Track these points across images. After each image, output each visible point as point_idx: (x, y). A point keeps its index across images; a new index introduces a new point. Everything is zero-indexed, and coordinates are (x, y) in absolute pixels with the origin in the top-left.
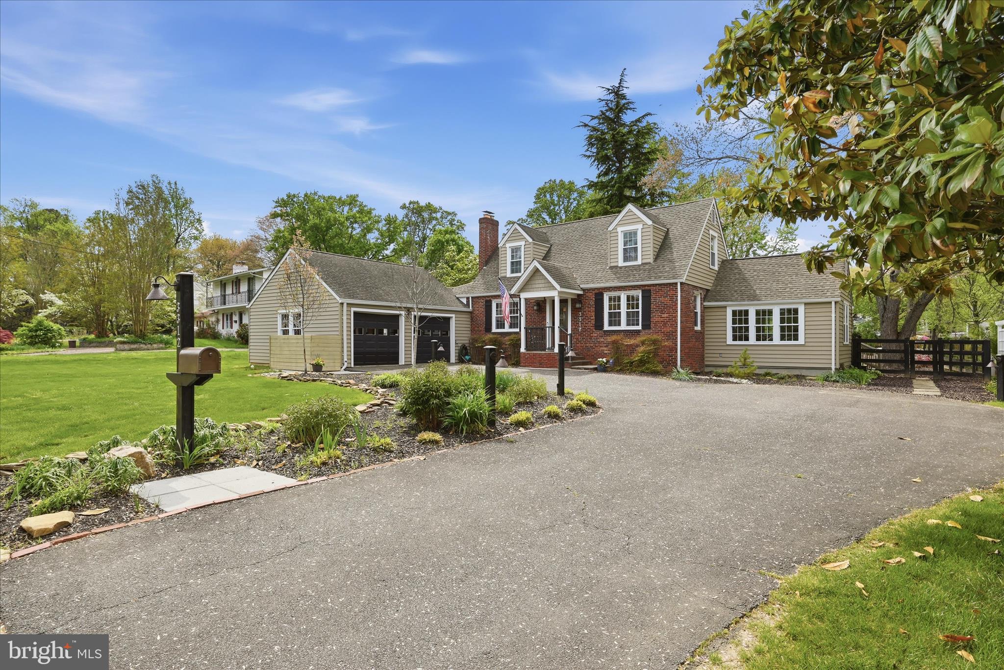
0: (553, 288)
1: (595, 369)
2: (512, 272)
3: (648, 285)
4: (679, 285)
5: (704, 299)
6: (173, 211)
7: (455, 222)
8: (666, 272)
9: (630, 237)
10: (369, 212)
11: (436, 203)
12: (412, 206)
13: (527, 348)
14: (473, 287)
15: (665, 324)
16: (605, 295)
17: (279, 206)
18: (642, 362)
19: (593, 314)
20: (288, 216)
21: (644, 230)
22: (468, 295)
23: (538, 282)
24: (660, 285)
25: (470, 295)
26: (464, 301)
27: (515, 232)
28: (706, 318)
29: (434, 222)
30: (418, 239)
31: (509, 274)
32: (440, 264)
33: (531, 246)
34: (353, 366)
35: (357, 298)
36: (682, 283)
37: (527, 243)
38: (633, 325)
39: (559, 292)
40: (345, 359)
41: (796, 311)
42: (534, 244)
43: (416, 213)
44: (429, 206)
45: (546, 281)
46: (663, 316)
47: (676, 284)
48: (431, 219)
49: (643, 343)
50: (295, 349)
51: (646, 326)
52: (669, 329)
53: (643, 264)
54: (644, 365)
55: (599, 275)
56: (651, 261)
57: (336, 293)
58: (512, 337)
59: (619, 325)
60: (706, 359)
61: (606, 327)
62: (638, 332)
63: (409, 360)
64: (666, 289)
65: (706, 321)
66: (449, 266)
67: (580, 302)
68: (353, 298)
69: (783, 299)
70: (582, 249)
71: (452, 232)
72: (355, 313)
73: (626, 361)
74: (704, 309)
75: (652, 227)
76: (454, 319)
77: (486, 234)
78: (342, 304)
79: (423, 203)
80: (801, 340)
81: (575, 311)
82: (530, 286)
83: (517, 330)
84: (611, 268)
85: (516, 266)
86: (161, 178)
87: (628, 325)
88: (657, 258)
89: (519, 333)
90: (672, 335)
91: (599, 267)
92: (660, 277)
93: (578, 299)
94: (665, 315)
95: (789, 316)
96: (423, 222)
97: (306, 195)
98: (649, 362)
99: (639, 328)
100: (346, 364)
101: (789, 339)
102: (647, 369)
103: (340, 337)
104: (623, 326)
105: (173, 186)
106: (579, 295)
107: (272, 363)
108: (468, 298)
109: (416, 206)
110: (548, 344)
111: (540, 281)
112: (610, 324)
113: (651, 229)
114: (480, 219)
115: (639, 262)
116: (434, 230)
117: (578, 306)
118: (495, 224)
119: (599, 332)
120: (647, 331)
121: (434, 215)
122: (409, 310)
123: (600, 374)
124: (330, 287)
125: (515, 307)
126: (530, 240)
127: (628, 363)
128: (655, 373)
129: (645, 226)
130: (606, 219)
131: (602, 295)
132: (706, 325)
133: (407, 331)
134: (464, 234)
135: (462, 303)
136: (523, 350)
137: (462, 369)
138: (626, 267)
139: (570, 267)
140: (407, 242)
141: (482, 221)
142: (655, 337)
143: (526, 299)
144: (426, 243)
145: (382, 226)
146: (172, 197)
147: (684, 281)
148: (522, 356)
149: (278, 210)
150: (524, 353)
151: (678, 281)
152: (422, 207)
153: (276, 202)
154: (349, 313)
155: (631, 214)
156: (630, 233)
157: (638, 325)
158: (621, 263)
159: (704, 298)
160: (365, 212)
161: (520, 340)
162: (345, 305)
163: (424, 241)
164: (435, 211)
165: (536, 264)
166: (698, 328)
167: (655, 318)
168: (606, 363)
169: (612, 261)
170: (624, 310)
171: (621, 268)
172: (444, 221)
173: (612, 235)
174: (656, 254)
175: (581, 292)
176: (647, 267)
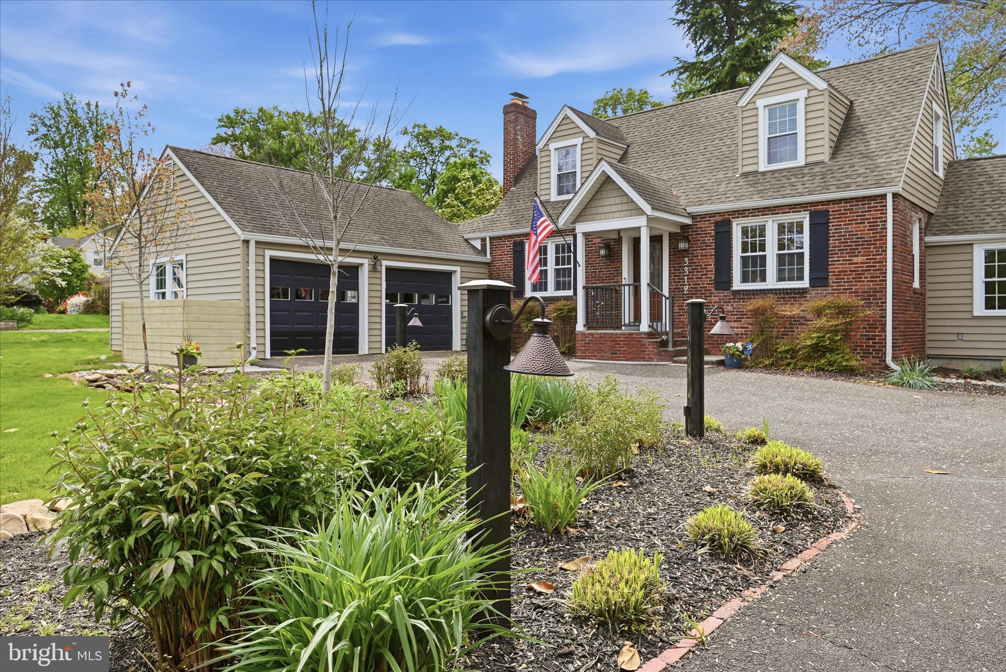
0: (640, 211)
1: (721, 363)
2: (560, 193)
3: (822, 203)
4: (890, 199)
5: (924, 232)
6: (92, 142)
7: (478, 153)
8: (859, 175)
9: (782, 115)
10: (352, 134)
11: (449, 128)
12: (416, 129)
13: (588, 325)
14: (493, 222)
15: (858, 278)
16: (734, 225)
17: (223, 126)
18: (818, 350)
19: (712, 261)
20: (235, 140)
21: (810, 101)
22: (483, 235)
23: (610, 202)
24: (846, 200)
25: (487, 235)
26: (478, 244)
27: (565, 122)
28: (928, 266)
29: (447, 153)
30: (425, 177)
31: (554, 197)
32: (449, 201)
33: (594, 144)
34: (268, 356)
35: (277, 232)
36: (895, 195)
37: (587, 140)
38: (791, 279)
39: (650, 219)
40: (253, 344)
42: (599, 141)
43: (422, 141)
44: (441, 133)
45: (624, 199)
46: (855, 260)
47: (884, 196)
48: (443, 149)
49: (819, 313)
50: (159, 325)
51: (819, 279)
52: (867, 285)
53: (807, 165)
54: (823, 356)
55: (722, 188)
56: (826, 157)
57: (237, 222)
58: (560, 304)
59: (763, 279)
60: (928, 344)
61: (737, 285)
62: (802, 292)
63: (377, 345)
64: (860, 208)
65: (928, 273)
66: (462, 203)
67: (687, 239)
68: (270, 232)
70: (685, 147)
71: (474, 165)
72: (273, 260)
73: (783, 348)
74: (926, 248)
75: (827, 94)
76: (458, 274)
77: (516, 131)
78: (246, 242)
79: (431, 128)
81: (675, 253)
82: (594, 211)
83: (570, 293)
84: (745, 175)
85: (565, 181)
86: (78, 98)
87: (781, 279)
88: (836, 151)
89: (573, 299)
90: (876, 296)
91: (721, 175)
92: (848, 186)
93: (683, 233)
94: (859, 259)
96: (432, 152)
97: (261, 110)
98: (832, 351)
99: (805, 283)
100: (254, 353)
102: (830, 364)
103: (242, 304)
104: (771, 282)
105: (93, 107)
106: (684, 227)
107: (125, 352)
108: (483, 240)
109: (422, 130)
110: (627, 316)
111: (612, 201)
112: (745, 279)
113: (826, 98)
114: (505, 107)
115: (801, 161)
116: (446, 163)
117: (682, 246)
118: (531, 116)
119: (722, 294)
120: (820, 290)
121: (447, 143)
122: (376, 257)
123: (734, 374)
124: (227, 212)
125: (565, 252)
126: (592, 134)
127: (786, 351)
128: (848, 372)
129: (813, 93)
130: (726, 96)
131: (729, 224)
132: (929, 280)
133: (374, 294)
134: (488, 169)
135: (474, 248)
136: (580, 327)
137: (450, 366)
138: (774, 172)
139: (665, 178)
140: (405, 177)
141: (507, 110)
142: (845, 299)
143: (586, 235)
144: (437, 182)
145: (369, 154)
146: (91, 124)
147: (898, 189)
148: (578, 338)
149: (223, 132)
150: (583, 334)
151: (889, 191)
152: (430, 132)
153: (220, 120)
154: (260, 259)
155: (785, 71)
156: (783, 109)
157: (801, 278)
158: (763, 166)
159: (926, 228)
160: (345, 133)
161: (575, 309)
162: (252, 245)
163: (433, 181)
164: (450, 137)
165: (605, 167)
166: (916, 285)
167: (837, 264)
168: (742, 352)
169: (746, 162)
170: (771, 252)
171: (764, 173)
172: (463, 151)
173: (746, 114)
174: (833, 145)
175: (688, 221)
176: (817, 169)
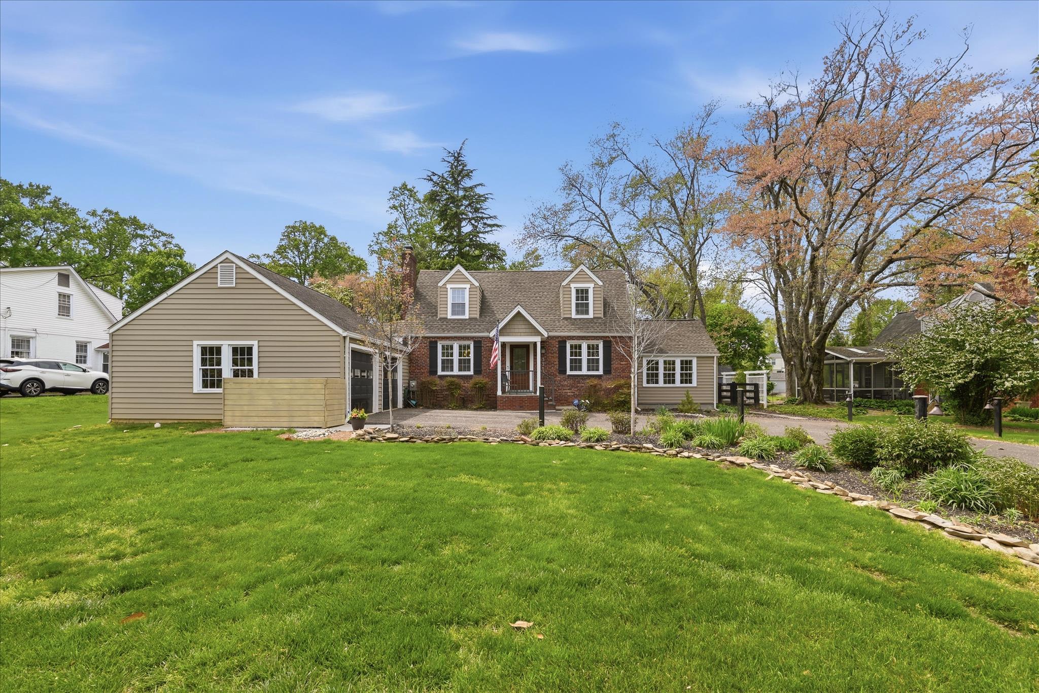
0: (538, 333)
2: (453, 314)
3: (609, 337)
8: (620, 326)
9: (582, 294)
13: (502, 392)
15: (623, 371)
19: (557, 360)
21: (595, 289)
23: (520, 327)
24: (619, 337)
27: (457, 273)
31: (450, 316)
33: (477, 289)
38: (593, 370)
40: (348, 409)
41: (691, 362)
42: (479, 288)
45: (530, 327)
46: (622, 363)
51: (608, 371)
52: (627, 375)
53: (594, 318)
54: (625, 405)
57: (332, 322)
61: (569, 372)
64: (623, 341)
69: (683, 353)
75: (602, 287)
77: (411, 270)
78: (345, 338)
80: (694, 384)
82: (511, 331)
83: (470, 373)
84: (566, 319)
85: (457, 308)
87: (588, 370)
91: (552, 317)
92: (617, 330)
94: (624, 363)
95: (686, 365)
101: (686, 383)
103: (343, 381)
107: (226, 419)
112: (571, 370)
119: (562, 376)
120: (608, 376)
122: (380, 349)
124: (320, 314)
125: (466, 349)
126: (477, 284)
129: (596, 286)
133: (380, 373)
136: (499, 393)
138: (579, 319)
148: (498, 399)
150: (501, 397)
156: (582, 290)
157: (598, 370)
158: (574, 315)
162: (348, 340)
167: (615, 364)
169: (565, 313)
171: (575, 319)
173: (565, 289)
175: (545, 340)
